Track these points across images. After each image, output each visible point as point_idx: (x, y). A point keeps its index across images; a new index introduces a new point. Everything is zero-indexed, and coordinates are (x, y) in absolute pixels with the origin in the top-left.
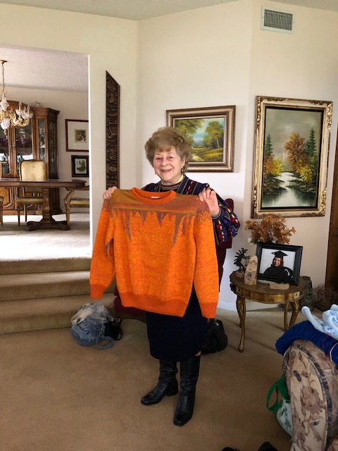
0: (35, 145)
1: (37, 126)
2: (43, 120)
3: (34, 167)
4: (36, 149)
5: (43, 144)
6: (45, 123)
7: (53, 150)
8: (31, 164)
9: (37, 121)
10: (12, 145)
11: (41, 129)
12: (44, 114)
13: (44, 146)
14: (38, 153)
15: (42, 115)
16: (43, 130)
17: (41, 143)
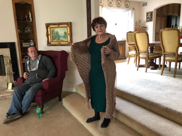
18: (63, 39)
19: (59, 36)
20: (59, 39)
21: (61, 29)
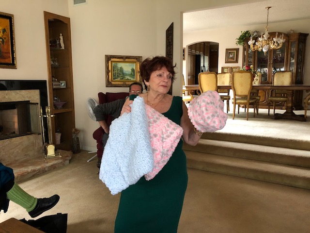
0: (287, 61)
1: (290, 47)
2: (295, 42)
3: (283, 76)
4: (287, 63)
6: (296, 45)
7: (301, 63)
8: (281, 74)
9: (290, 43)
10: (270, 62)
11: (292, 49)
12: (296, 37)
13: (293, 61)
14: (288, 66)
15: (294, 39)
17: (292, 59)
18: (129, 78)
19: (123, 74)
20: (123, 78)
21: (127, 64)
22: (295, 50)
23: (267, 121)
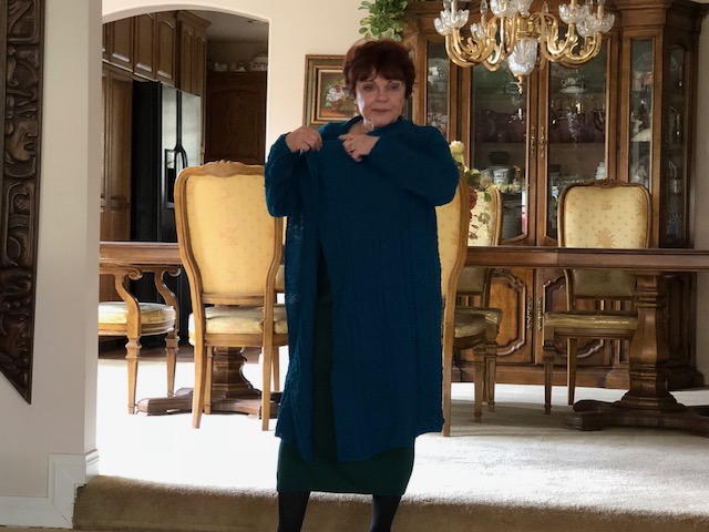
0: (617, 134)
1: (626, 65)
2: (648, 40)
3: (607, 207)
4: (618, 148)
5: (644, 127)
6: (652, 55)
7: (677, 149)
8: (596, 197)
9: (626, 45)
10: (536, 134)
11: (638, 75)
12: (655, 17)
13: (646, 136)
14: (624, 163)
15: (646, 23)
16: (644, 77)
17: (639, 123)
22: (649, 81)
23: (548, 437)
